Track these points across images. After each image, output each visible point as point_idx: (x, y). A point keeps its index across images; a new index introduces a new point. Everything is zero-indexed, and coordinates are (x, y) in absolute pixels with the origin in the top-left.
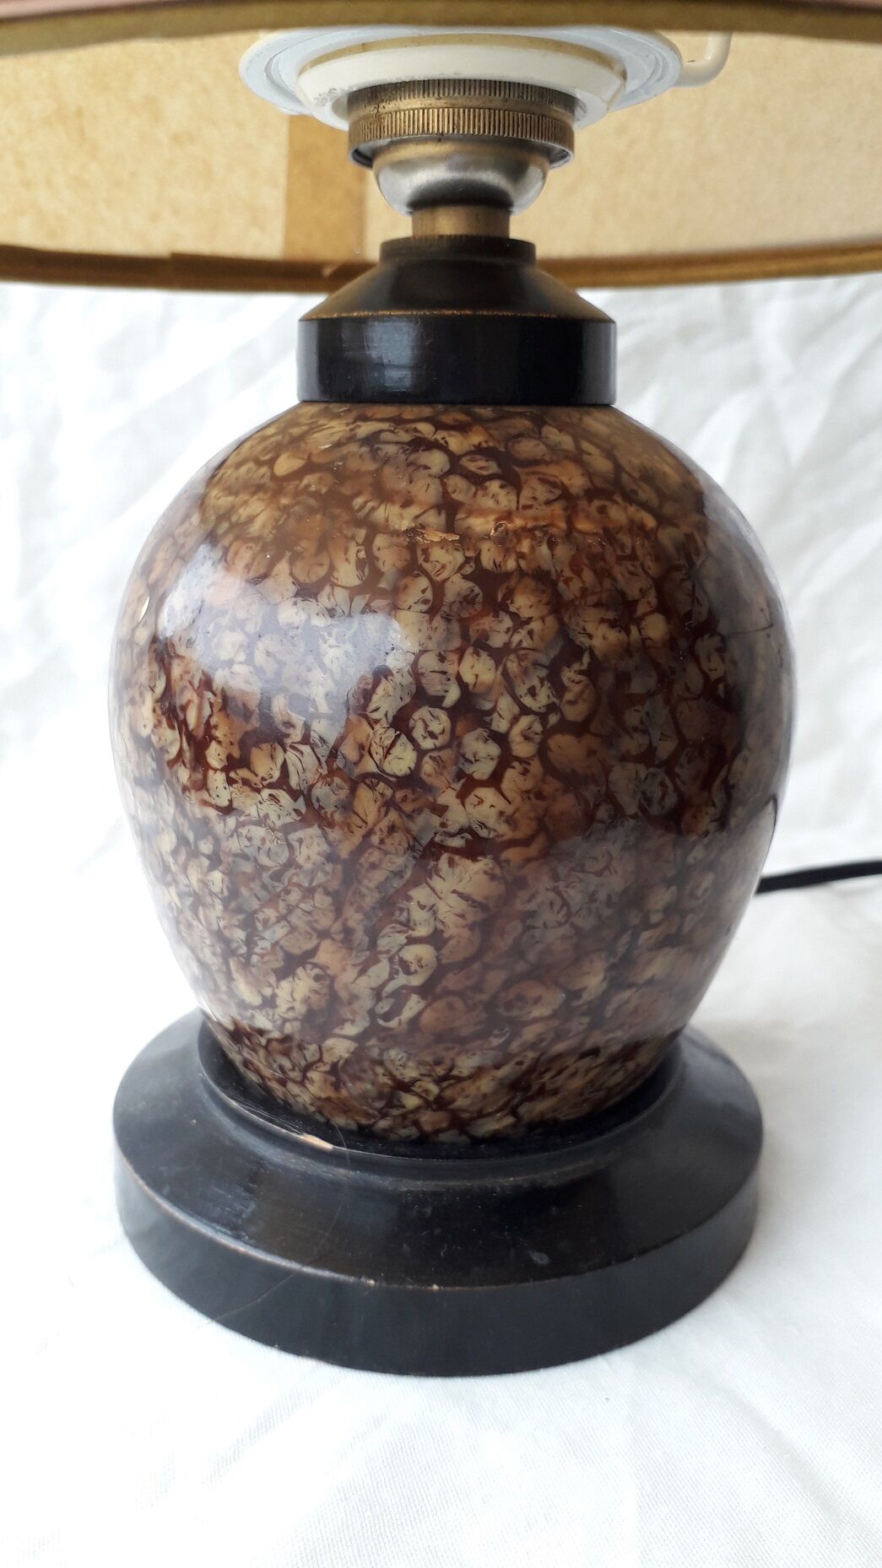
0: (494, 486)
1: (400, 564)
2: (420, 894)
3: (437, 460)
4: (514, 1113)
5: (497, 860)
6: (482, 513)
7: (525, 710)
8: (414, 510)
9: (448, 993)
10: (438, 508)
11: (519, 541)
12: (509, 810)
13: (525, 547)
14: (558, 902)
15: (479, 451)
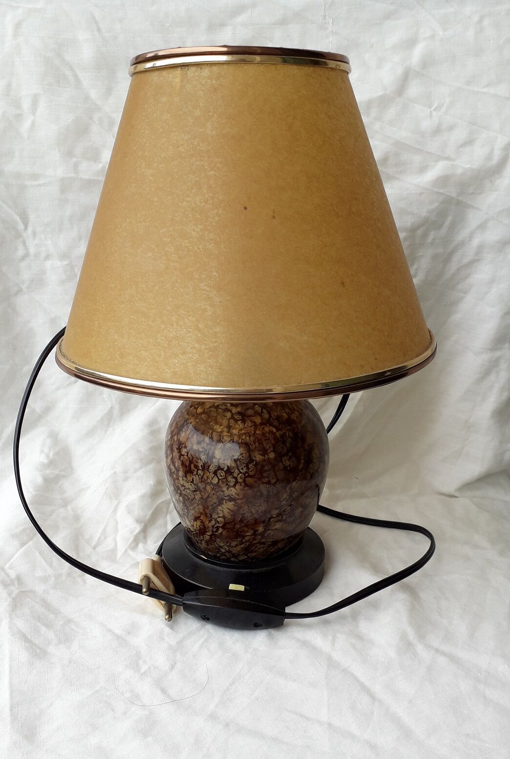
0: (239, 422)
1: (218, 439)
2: (220, 508)
3: (229, 415)
4: (246, 555)
5: (235, 502)
6: (235, 429)
7: (241, 473)
8: (222, 427)
9: (227, 528)
10: (227, 427)
11: (243, 436)
12: (237, 492)
15: (239, 413)
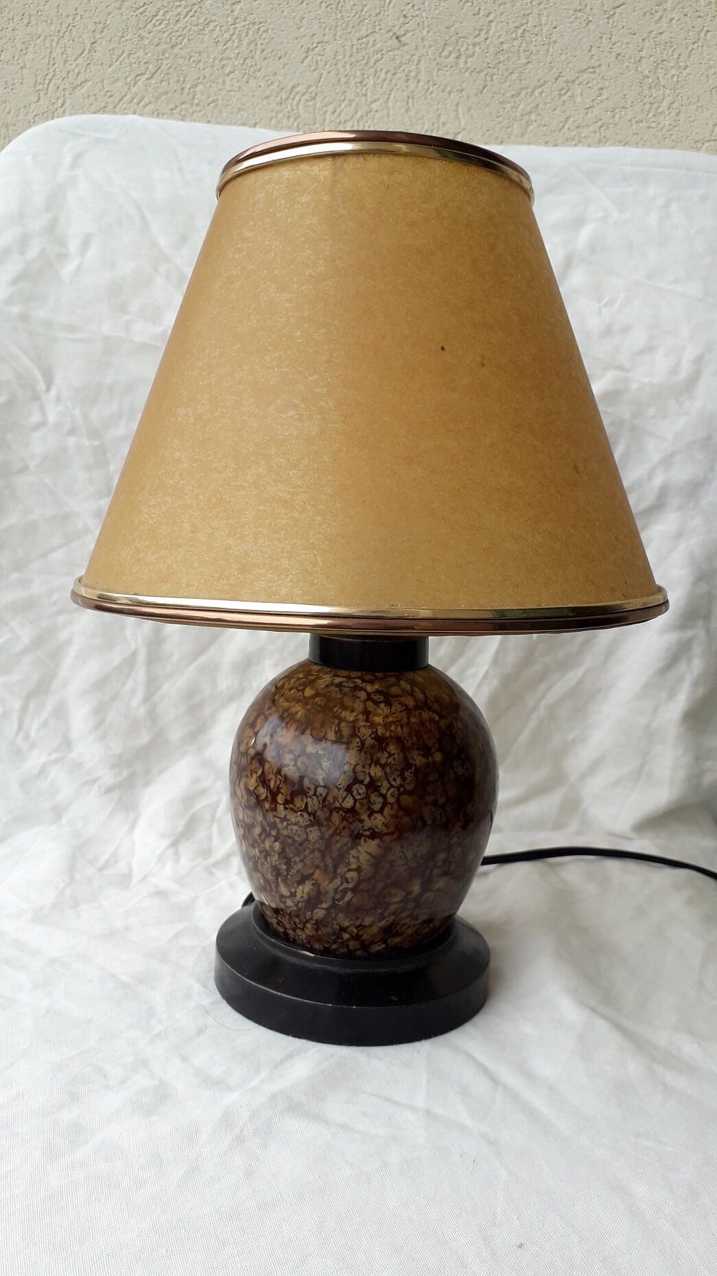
0: (382, 705)
1: (350, 733)
2: (353, 852)
3: (363, 695)
4: (385, 942)
5: (381, 840)
6: (378, 715)
7: (392, 786)
8: (355, 714)
9: (362, 891)
10: (363, 713)
11: (391, 726)
12: (386, 822)
13: (393, 728)
14: (403, 857)
15: (377, 692)
